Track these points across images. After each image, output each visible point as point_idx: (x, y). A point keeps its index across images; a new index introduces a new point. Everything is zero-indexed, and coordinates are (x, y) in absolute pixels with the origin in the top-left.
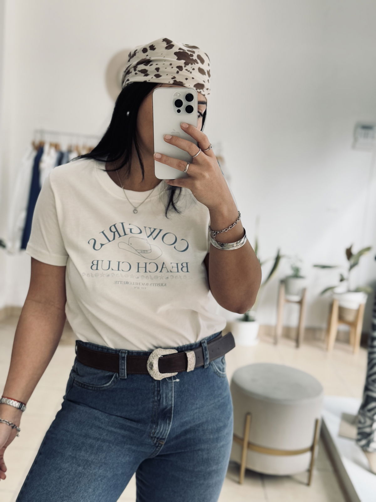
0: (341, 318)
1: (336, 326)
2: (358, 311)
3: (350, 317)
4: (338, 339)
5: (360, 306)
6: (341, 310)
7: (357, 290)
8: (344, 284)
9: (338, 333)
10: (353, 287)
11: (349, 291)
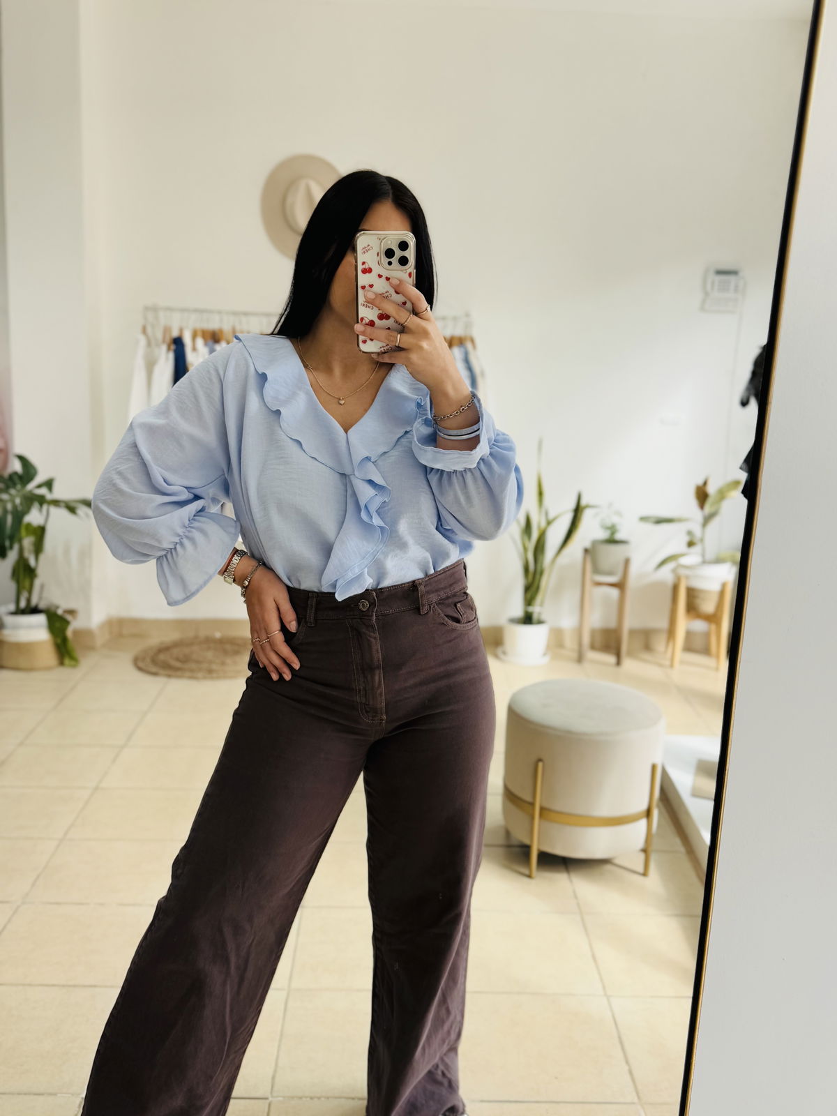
0: (692, 609)
1: (684, 624)
2: (722, 593)
3: (708, 607)
4: (688, 648)
5: (724, 585)
6: (692, 594)
7: (718, 561)
8: (697, 549)
9: (689, 635)
10: (710, 555)
11: (704, 562)
